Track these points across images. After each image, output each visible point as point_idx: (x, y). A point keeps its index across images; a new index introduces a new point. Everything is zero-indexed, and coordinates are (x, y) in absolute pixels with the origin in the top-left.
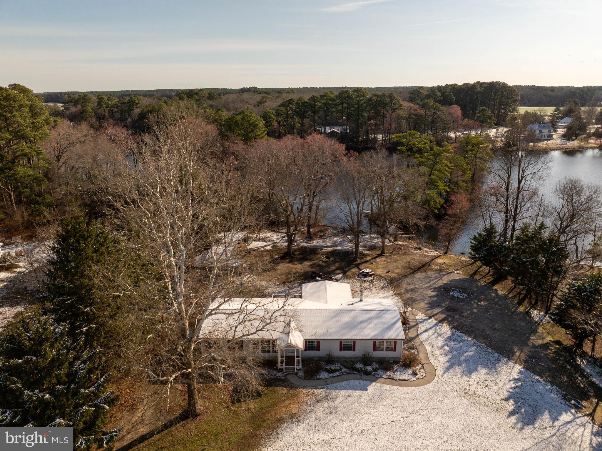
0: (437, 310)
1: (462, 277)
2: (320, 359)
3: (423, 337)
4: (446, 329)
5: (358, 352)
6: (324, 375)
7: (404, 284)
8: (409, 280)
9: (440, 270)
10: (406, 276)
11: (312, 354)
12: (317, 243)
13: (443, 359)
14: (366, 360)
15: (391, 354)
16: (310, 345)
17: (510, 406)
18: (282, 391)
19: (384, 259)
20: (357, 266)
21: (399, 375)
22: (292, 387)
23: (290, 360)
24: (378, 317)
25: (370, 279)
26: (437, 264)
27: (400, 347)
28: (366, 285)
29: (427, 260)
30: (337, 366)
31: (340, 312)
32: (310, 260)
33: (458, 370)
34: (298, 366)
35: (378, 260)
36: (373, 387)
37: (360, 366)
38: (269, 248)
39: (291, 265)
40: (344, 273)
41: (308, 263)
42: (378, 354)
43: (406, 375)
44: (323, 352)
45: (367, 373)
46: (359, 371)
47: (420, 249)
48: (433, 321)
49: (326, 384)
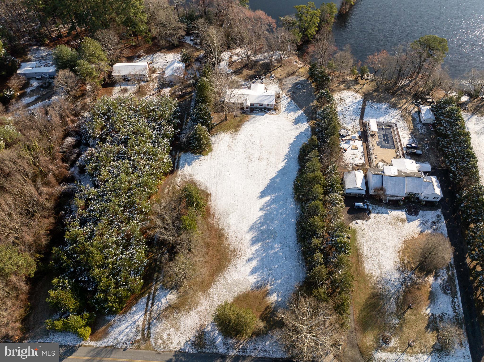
0: (289, 93)
1: (304, 79)
2: (254, 108)
3: (282, 102)
4: (289, 100)
5: (263, 106)
6: (255, 112)
7: (284, 82)
8: (286, 80)
9: (298, 75)
10: (285, 78)
11: (252, 106)
12: (259, 57)
13: (284, 109)
14: (265, 108)
15: (271, 107)
16: (252, 104)
17: (294, 121)
18: (245, 115)
19: (281, 68)
20: (271, 72)
21: (272, 112)
22: (247, 114)
23: (247, 108)
24: (269, 99)
25: (273, 78)
26: (298, 72)
27: (273, 106)
28: (271, 81)
29: (296, 69)
30: (258, 110)
31: (260, 96)
32: (254, 69)
33: (287, 112)
34: (249, 109)
35: (279, 69)
36: (266, 115)
37: (263, 110)
38: (240, 61)
39: (248, 71)
40: (265, 75)
41: (253, 70)
42: (268, 107)
43: (274, 112)
44: (255, 106)
45: (265, 112)
47: (296, 62)
48: (287, 97)
49: (255, 114)
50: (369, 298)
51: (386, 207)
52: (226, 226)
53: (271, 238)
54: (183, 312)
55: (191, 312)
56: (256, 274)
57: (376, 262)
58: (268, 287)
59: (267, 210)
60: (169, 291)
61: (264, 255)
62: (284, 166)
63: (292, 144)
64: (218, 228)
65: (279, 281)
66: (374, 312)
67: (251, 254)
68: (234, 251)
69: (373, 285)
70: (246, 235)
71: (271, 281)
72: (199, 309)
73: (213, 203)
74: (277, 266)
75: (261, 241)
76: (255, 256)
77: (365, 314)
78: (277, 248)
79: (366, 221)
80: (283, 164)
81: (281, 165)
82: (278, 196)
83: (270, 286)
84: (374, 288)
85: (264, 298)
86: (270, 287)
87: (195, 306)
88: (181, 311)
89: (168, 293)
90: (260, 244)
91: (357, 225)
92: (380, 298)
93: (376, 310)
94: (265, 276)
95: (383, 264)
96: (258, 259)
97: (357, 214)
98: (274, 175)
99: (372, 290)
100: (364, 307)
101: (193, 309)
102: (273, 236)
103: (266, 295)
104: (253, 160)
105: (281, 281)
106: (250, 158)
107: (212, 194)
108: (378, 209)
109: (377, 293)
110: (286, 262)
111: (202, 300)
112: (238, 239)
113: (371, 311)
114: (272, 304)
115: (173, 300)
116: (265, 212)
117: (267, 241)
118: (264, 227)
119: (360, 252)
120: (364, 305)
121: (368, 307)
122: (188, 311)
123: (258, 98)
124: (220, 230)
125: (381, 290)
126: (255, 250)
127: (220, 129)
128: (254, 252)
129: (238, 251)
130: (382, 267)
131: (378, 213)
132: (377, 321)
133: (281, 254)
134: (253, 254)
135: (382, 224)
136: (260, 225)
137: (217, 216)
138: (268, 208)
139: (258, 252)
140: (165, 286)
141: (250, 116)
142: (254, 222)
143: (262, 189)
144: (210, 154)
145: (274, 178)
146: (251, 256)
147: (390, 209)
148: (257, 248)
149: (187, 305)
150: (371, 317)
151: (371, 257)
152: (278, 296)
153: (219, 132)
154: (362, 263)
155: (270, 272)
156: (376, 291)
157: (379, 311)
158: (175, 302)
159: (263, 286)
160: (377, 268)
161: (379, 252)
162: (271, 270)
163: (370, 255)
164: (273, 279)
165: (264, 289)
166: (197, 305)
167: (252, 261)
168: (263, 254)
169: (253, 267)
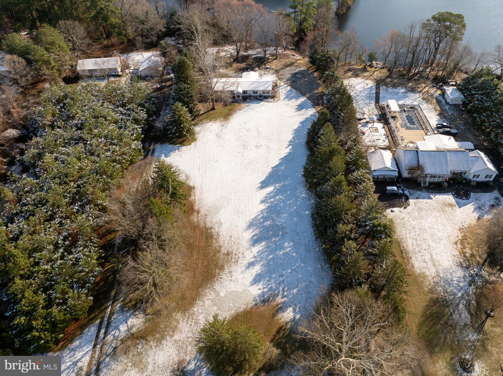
0: (289, 82)
1: (304, 69)
2: (248, 96)
3: (280, 91)
4: (289, 88)
5: (258, 94)
6: (248, 100)
7: (281, 72)
9: (297, 66)
10: (282, 69)
11: (245, 95)
12: (250, 52)
13: (284, 96)
14: (261, 96)
15: (268, 95)
16: (244, 92)
17: (297, 107)
18: (236, 104)
19: (276, 61)
20: (265, 64)
21: (269, 100)
22: (239, 103)
23: (238, 97)
24: (264, 85)
25: (268, 70)
26: (297, 63)
27: (270, 92)
28: (266, 72)
29: (294, 61)
30: (252, 98)
31: (254, 83)
32: (245, 62)
33: (287, 99)
34: (241, 98)
35: (274, 61)
36: (262, 103)
37: (258, 98)
38: (229, 56)
39: (238, 64)
40: (259, 67)
41: (245, 64)
42: (264, 95)
43: (272, 100)
44: (248, 94)
45: (260, 100)
46: (258, 99)
47: (294, 55)
48: (286, 85)
49: (248, 102)
50: (427, 305)
51: (428, 192)
52: (217, 223)
53: (278, 235)
54: (152, 343)
55: (164, 342)
56: (261, 283)
57: (427, 258)
58: (279, 300)
59: (271, 202)
60: (132, 314)
61: (270, 257)
62: (290, 153)
63: (296, 130)
64: (205, 227)
65: (295, 291)
66: (439, 326)
67: (252, 256)
68: (228, 254)
69: (430, 287)
70: (244, 234)
71: (283, 290)
72: (177, 337)
73: (197, 197)
74: (289, 271)
75: (264, 240)
76: (258, 259)
77: (427, 329)
78: (289, 247)
79: (405, 208)
80: (288, 150)
81: (285, 151)
82: (284, 185)
83: (282, 298)
84: (431, 291)
85: (274, 315)
86: (283, 300)
87: (171, 333)
88: (149, 342)
89: (130, 316)
90: (263, 243)
91: (392, 213)
92: (444, 306)
93: (441, 322)
94: (273, 285)
95: (438, 259)
96: (262, 263)
97: (391, 200)
98: (278, 163)
99: (430, 295)
100: (423, 319)
101: (168, 337)
102: (281, 233)
103: (277, 311)
104: (249, 148)
105: (298, 291)
106: (245, 146)
107: (196, 187)
108: (417, 194)
109: (437, 298)
110: (302, 265)
111: (181, 324)
112: (233, 239)
113: (434, 325)
114: (287, 323)
115: (138, 326)
116: (268, 204)
117: (274, 239)
118: (269, 223)
119: (403, 247)
120: (423, 316)
121: (428, 318)
122: (159, 341)
123: (251, 84)
124: (208, 229)
125: (442, 293)
126: (257, 251)
127: (207, 118)
128: (256, 255)
129: (234, 254)
130: (437, 263)
131: (417, 198)
132: (446, 338)
133: (295, 255)
134: (255, 257)
135: (426, 211)
136: (262, 220)
137: (203, 212)
138: (272, 200)
139: (261, 254)
140: (126, 307)
141: (243, 105)
142: (254, 217)
143: (262, 179)
144: (193, 144)
145: (277, 166)
146: (253, 260)
147: (432, 193)
148: (261, 249)
149: (158, 332)
150: (436, 333)
151: (420, 252)
152: (294, 311)
153: (205, 121)
154: (408, 260)
155: (281, 279)
156: (436, 296)
157: (446, 323)
158: (140, 330)
159: (271, 299)
160: (430, 265)
161: (429, 245)
162: (282, 276)
163: (417, 249)
164: (286, 289)
165: (274, 303)
166: (174, 332)
167: (254, 265)
168: (269, 255)
169: (255, 273)
